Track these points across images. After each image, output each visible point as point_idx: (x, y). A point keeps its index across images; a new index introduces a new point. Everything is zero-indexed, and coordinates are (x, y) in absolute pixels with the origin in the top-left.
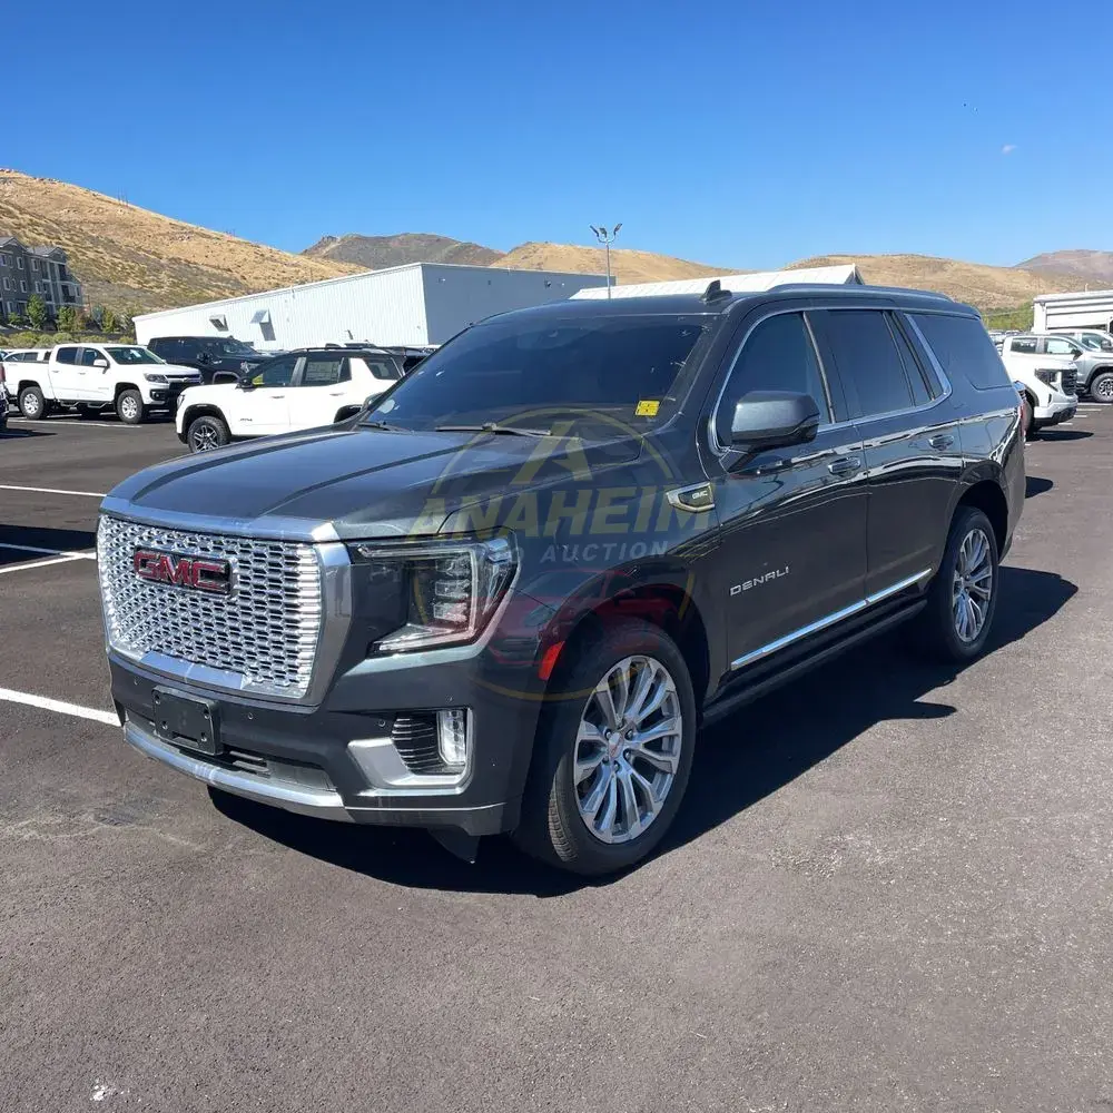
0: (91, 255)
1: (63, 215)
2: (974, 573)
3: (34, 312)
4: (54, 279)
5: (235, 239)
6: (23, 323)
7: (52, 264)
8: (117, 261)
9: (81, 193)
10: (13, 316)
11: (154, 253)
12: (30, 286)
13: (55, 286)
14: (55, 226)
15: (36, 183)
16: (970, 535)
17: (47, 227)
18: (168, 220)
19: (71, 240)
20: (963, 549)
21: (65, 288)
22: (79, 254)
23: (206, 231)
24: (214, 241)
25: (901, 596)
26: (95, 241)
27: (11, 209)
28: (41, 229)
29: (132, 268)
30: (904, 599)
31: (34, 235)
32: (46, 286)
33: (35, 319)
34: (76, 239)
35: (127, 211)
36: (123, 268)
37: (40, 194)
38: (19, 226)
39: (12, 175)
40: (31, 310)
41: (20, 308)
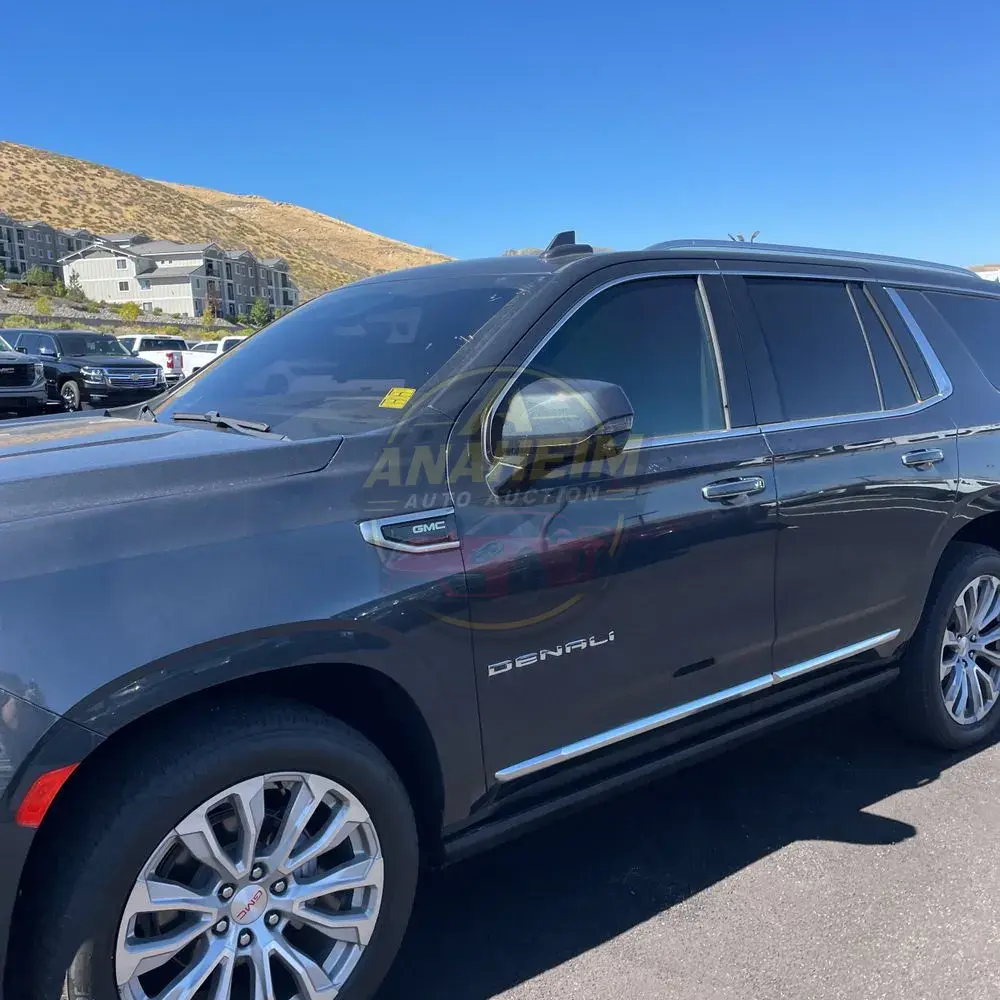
0: (314, 266)
1: (295, 233)
2: (983, 632)
3: (258, 313)
4: (277, 285)
5: (433, 253)
6: (249, 322)
7: (276, 273)
8: (333, 271)
9: (311, 216)
10: (241, 315)
11: (364, 265)
12: (257, 292)
13: (277, 291)
14: (287, 242)
15: (276, 207)
16: (975, 583)
17: (281, 243)
18: (378, 237)
19: (299, 254)
20: (960, 601)
21: (285, 294)
22: (304, 266)
23: (408, 246)
24: (414, 254)
25: (852, 664)
26: (318, 255)
27: (255, 228)
28: (275, 245)
29: (344, 277)
30: (857, 668)
31: (270, 250)
32: (270, 291)
33: (259, 319)
34: (303, 253)
35: (345, 229)
36: (338, 278)
37: (279, 216)
38: (259, 243)
39: (257, 201)
40: (256, 311)
41: (248, 310)
